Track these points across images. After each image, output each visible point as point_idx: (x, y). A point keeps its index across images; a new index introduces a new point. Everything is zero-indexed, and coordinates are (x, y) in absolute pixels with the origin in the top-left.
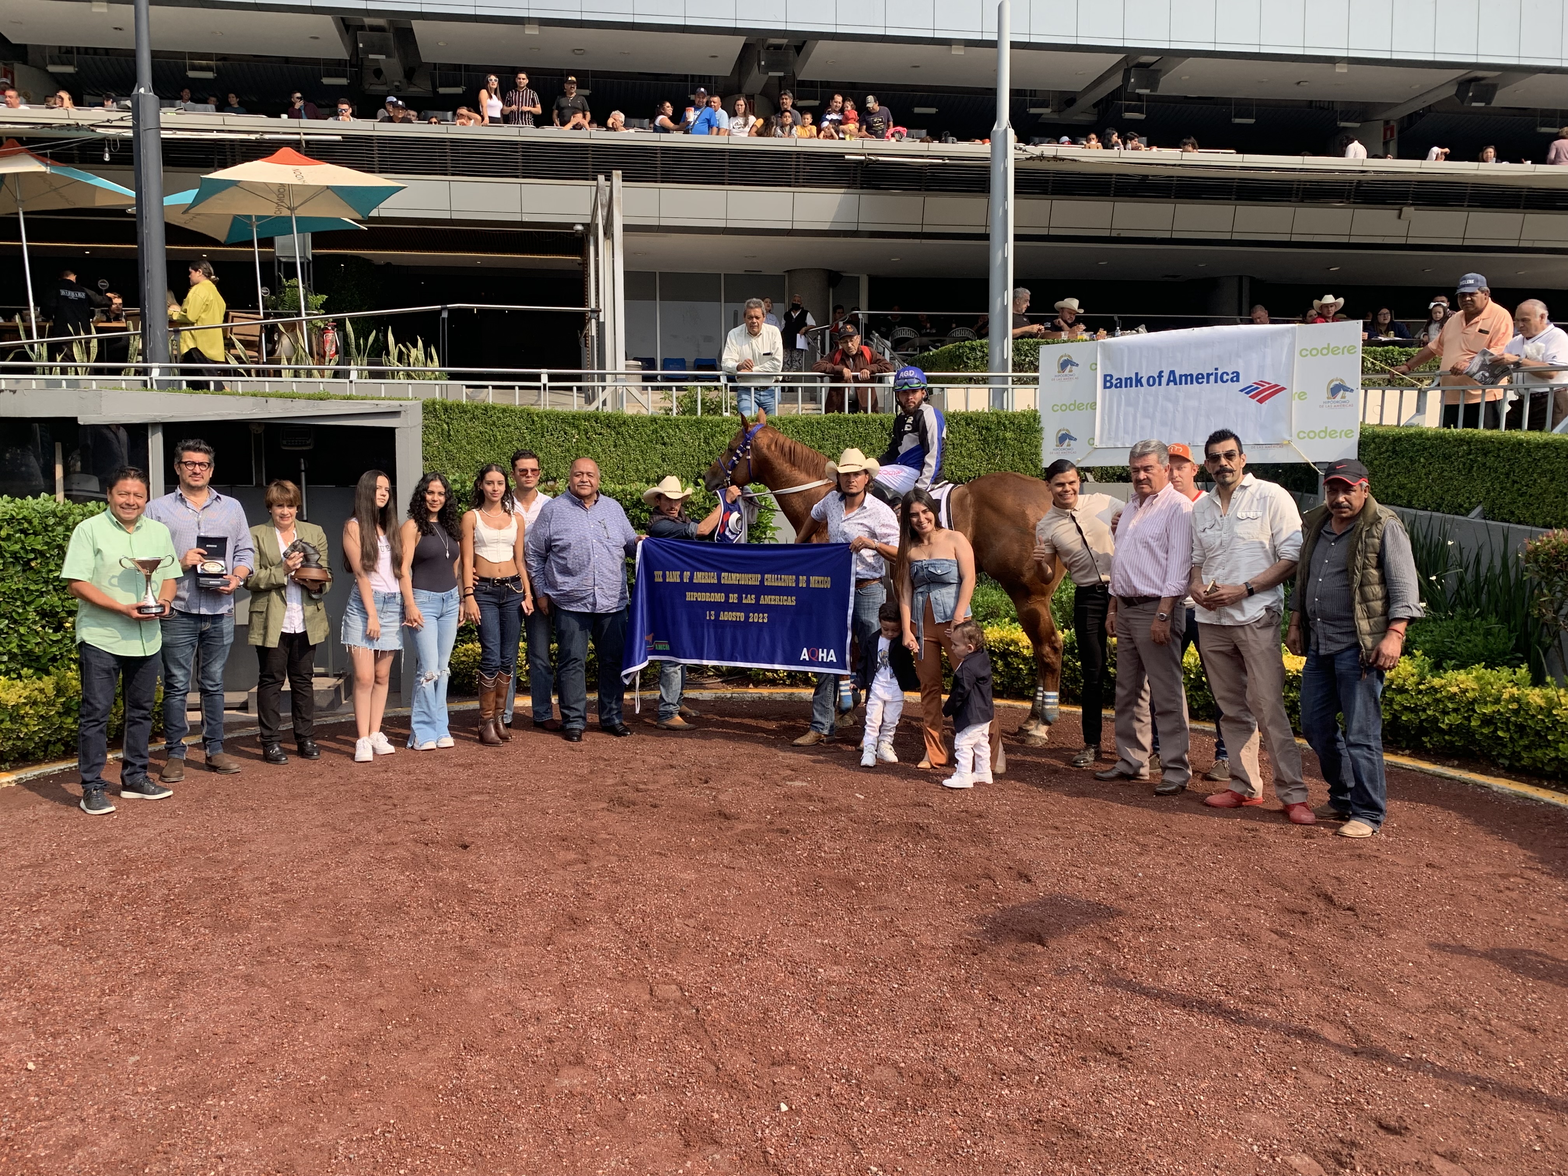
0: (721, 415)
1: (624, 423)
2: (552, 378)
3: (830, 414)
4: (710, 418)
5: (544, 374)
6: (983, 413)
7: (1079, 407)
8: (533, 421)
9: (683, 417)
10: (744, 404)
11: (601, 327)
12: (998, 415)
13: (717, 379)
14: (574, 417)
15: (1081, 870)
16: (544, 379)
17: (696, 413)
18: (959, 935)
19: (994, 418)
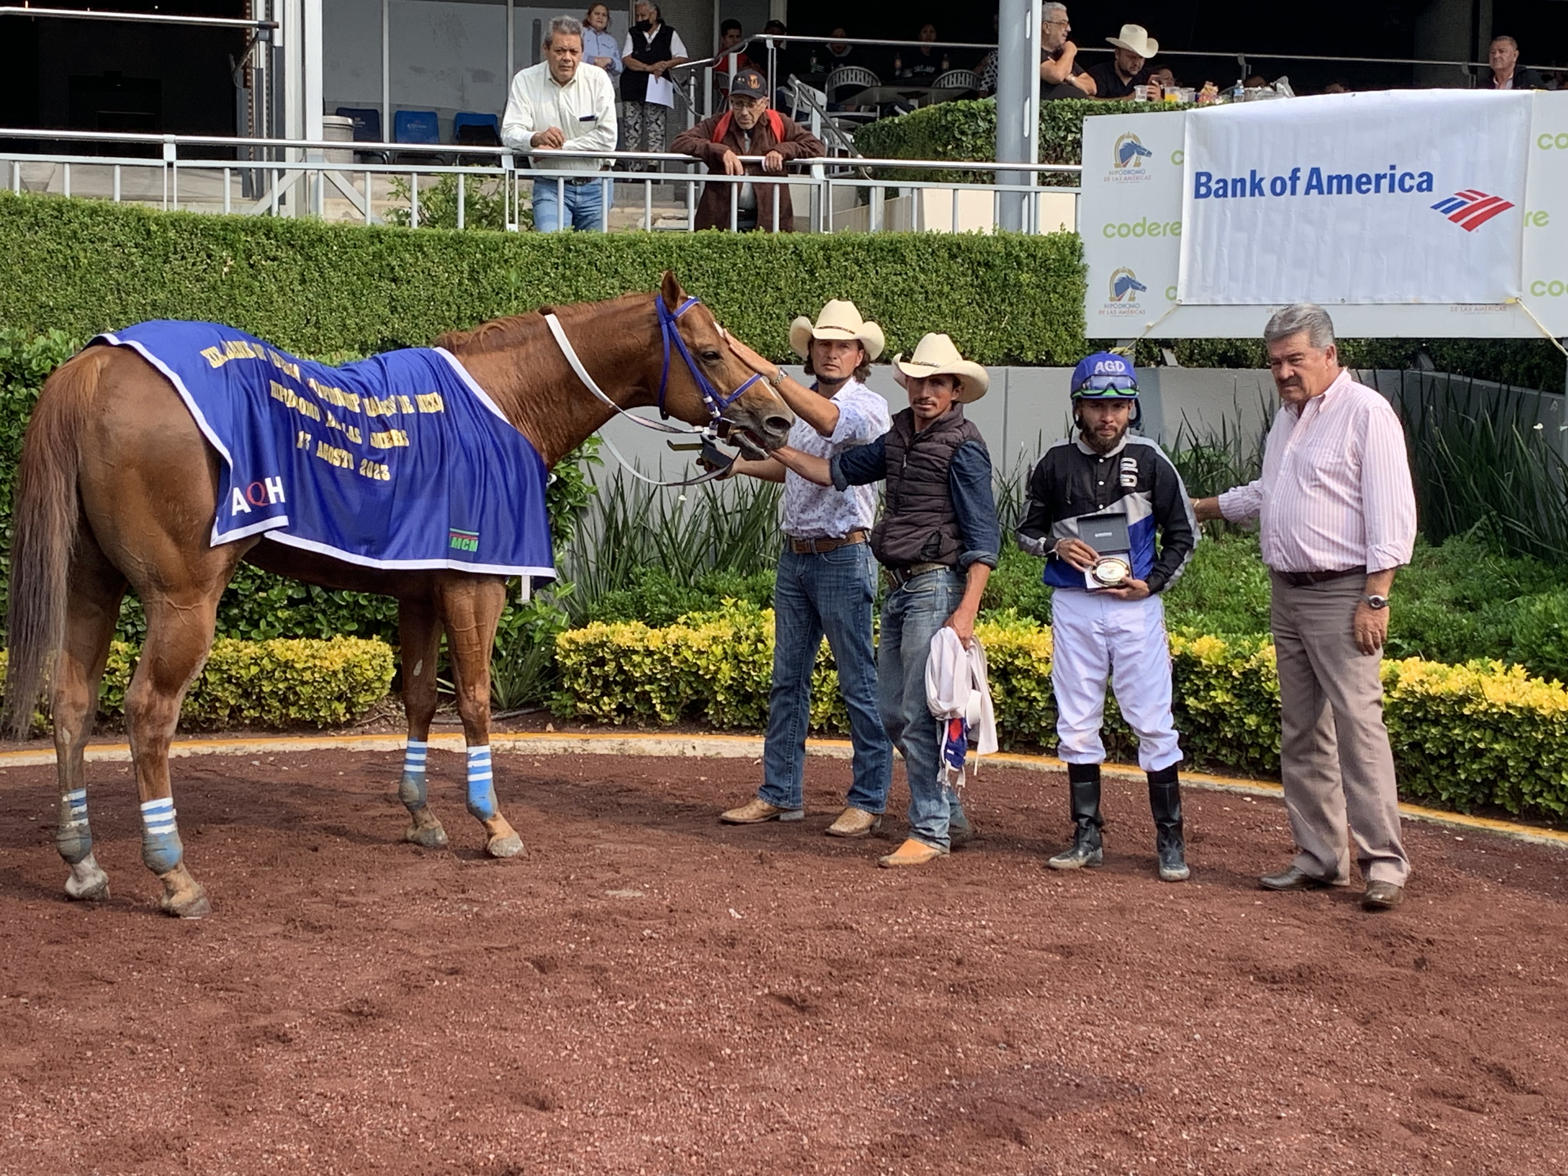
0: (502, 227)
1: (320, 240)
2: (184, 151)
3: (703, 233)
4: (481, 233)
5: (170, 142)
6: (980, 238)
7: (1152, 230)
8: (148, 232)
9: (431, 231)
10: (546, 209)
11: (276, 56)
12: (1007, 242)
13: (495, 160)
14: (225, 226)
15: (1098, 1030)
16: (170, 152)
17: (454, 225)
18: (882, 1129)
19: (1000, 247)
